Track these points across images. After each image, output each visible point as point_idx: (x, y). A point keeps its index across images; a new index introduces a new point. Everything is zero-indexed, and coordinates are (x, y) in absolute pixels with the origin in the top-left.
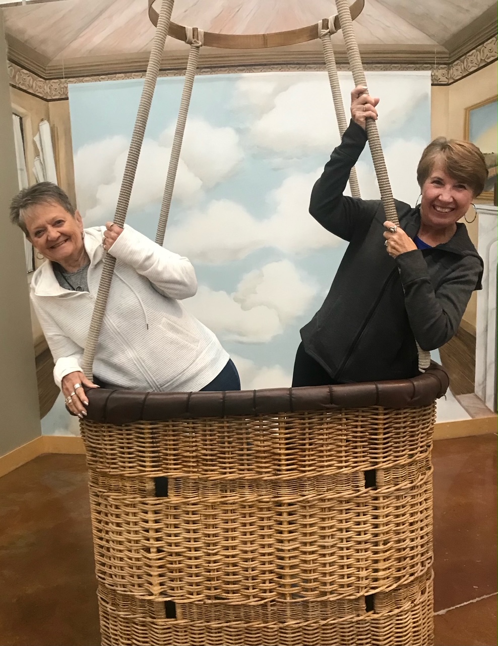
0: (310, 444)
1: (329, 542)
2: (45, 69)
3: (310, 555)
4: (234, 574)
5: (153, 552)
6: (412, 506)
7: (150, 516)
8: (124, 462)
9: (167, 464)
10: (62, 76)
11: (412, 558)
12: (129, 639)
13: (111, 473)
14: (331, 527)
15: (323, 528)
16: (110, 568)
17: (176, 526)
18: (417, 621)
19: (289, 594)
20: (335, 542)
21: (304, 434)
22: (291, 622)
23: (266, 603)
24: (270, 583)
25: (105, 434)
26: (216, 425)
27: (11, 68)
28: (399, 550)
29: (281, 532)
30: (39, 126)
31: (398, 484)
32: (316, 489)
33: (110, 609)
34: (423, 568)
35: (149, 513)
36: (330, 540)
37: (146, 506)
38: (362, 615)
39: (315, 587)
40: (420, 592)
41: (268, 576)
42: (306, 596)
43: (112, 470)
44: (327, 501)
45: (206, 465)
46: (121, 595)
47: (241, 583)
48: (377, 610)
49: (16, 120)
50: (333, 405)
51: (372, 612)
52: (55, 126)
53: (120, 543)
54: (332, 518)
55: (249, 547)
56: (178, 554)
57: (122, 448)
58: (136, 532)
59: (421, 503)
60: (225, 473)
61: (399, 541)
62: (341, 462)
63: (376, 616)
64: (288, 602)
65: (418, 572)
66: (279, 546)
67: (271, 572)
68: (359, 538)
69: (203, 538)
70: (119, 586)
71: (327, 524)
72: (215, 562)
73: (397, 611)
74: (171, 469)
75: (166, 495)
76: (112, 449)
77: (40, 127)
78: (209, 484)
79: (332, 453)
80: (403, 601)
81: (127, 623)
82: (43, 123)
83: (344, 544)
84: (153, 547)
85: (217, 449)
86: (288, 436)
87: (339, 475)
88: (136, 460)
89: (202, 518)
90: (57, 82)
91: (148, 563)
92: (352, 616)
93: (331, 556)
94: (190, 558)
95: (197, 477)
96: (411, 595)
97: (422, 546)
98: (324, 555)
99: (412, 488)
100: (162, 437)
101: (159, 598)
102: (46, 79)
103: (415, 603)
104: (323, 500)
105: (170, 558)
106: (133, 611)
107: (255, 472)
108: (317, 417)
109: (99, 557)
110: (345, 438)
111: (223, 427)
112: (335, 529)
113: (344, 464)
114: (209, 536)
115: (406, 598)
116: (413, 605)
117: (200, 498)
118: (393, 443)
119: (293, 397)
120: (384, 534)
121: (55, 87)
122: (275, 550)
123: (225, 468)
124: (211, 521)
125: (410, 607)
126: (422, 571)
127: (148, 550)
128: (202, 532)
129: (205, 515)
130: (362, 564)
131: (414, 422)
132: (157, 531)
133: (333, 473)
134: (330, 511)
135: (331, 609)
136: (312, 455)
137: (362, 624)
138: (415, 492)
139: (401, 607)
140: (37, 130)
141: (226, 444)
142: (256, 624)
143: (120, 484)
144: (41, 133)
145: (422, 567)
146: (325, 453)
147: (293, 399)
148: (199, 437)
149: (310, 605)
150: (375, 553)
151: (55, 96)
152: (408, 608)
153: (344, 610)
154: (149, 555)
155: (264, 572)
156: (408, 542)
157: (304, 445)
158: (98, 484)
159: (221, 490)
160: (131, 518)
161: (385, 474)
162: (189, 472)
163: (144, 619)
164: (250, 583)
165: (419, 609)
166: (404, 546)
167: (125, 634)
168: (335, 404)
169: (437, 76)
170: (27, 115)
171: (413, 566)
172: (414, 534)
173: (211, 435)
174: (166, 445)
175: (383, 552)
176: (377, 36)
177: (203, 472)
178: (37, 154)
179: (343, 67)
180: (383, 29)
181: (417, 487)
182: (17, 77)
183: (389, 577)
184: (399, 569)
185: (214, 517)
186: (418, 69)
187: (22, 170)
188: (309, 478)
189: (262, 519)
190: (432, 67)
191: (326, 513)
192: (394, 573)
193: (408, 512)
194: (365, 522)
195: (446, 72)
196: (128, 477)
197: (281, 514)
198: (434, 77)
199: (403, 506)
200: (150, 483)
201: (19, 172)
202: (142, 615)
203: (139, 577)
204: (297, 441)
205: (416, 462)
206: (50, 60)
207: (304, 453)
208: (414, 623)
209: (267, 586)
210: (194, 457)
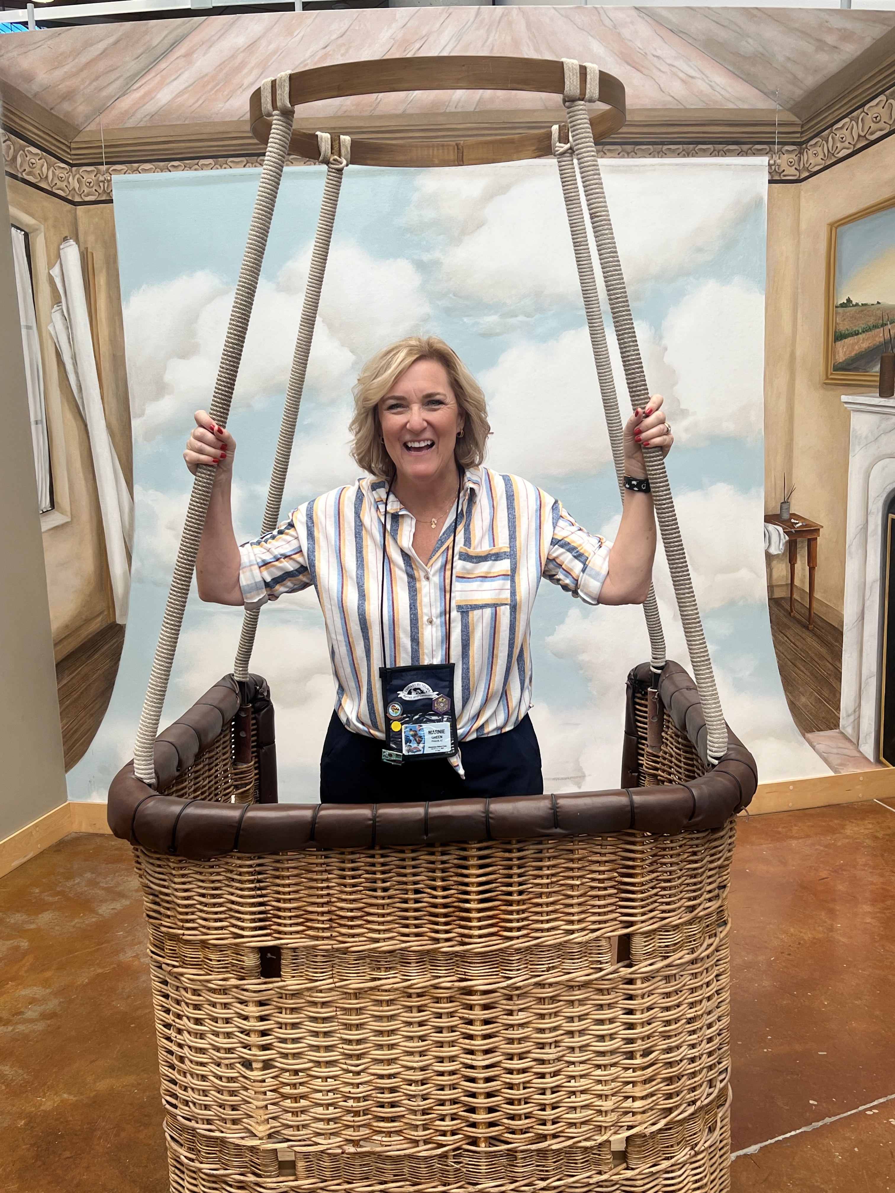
0: (520, 893)
2: (69, 147)
3: (518, 1074)
4: (393, 1105)
5: (256, 1069)
6: (693, 990)
7: (252, 1010)
9: (279, 925)
10: (100, 161)
11: (694, 1074)
13: (185, 937)
14: (555, 1029)
15: (542, 1031)
16: (186, 1090)
17: (295, 1026)
18: (700, 1180)
19: (485, 1138)
20: (561, 1054)
21: (510, 876)
22: (487, 1184)
23: (446, 1152)
24: (453, 1119)
25: (174, 872)
26: (362, 860)
27: (8, 143)
28: (670, 1064)
29: (471, 1037)
30: (59, 249)
31: (668, 957)
32: (530, 967)
33: (186, 1157)
34: (712, 1090)
35: (250, 1004)
36: (553, 1050)
37: (245, 993)
38: (606, 1173)
39: (526, 1126)
40: (707, 1130)
41: (448, 1109)
42: (512, 1141)
43: (186, 932)
44: (547, 986)
45: (346, 926)
46: (202, 1135)
47: (404, 1120)
48: (632, 1163)
49: (18, 237)
50: (558, 830)
51: (624, 1165)
52: (89, 251)
53: (202, 1051)
54: (556, 1014)
55: (417, 1061)
56: (298, 1072)
57: (203, 895)
58: (228, 1035)
59: (708, 984)
60: (377, 941)
61: (669, 1050)
62: (571, 922)
63: (629, 1174)
64: (483, 1151)
65: (702, 1099)
66: (468, 1059)
67: (454, 1102)
68: (602, 1046)
69: (340, 1046)
70: (200, 1121)
71: (550, 1023)
72: (361, 1085)
73: (665, 1164)
74: (286, 933)
77: (61, 252)
78: (351, 957)
79: (558, 907)
80: (677, 1147)
81: (214, 1182)
82: (68, 244)
83: (577, 1057)
84: (256, 1061)
85: (363, 901)
86: (483, 879)
87: (568, 945)
88: (228, 916)
89: (338, 1013)
90: (92, 171)
91: (249, 1087)
92: (588, 1174)
93: (554, 1076)
94: (319, 1079)
95: (330, 947)
96: (691, 1136)
97: (710, 1054)
98: (542, 1076)
99: (693, 962)
100: (271, 880)
101: (268, 1143)
102: (72, 165)
103: (696, 1149)
104: (540, 985)
105: (284, 1079)
106: (223, 1163)
107: (427, 938)
108: (531, 847)
109: (167, 1068)
111: (373, 865)
112: (561, 1032)
113: (576, 927)
114: (349, 1042)
115: (681, 1141)
116: (693, 1152)
117: (336, 980)
118: (659, 890)
119: (492, 818)
120: (643, 1039)
121: (89, 180)
122: (461, 1066)
124: (354, 1019)
125: (688, 1156)
126: (709, 1095)
127: (248, 1064)
128: (339, 1035)
129: (344, 1009)
130: (607, 1089)
131: (694, 853)
132: (264, 1033)
133: (558, 941)
134: (552, 1003)
135: (555, 1162)
136: (524, 911)
137: (607, 1187)
138: (697, 968)
139: (672, 1157)
140: (56, 257)
143: (200, 955)
144: (63, 262)
145: (710, 1088)
146: (545, 908)
147: (491, 821)
148: (333, 881)
149: (520, 1155)
150: (629, 1070)
151: (88, 195)
152: (685, 1158)
153: (576, 1163)
154: (248, 1073)
155: (442, 1103)
156: (684, 1051)
157: (510, 894)
158: (164, 951)
159: (370, 968)
160: (219, 1012)
161: (645, 942)
162: (316, 938)
163: (242, 1178)
164: (419, 1119)
165: (703, 1158)
166: (678, 1058)
168: (561, 828)
169: (779, 166)
170: (37, 230)
171: (694, 1089)
172: (695, 1036)
173: (353, 877)
174: (278, 893)
175: (644, 1068)
176: (672, 94)
177: (340, 938)
178: (56, 300)
179: (609, 150)
180: (683, 81)
181: (702, 959)
182: (19, 160)
183: (651, 1109)
184: (669, 1096)
185: (359, 1011)
186: (745, 154)
187: (28, 328)
188: (518, 951)
189: (439, 1016)
190: (770, 150)
191: (546, 1007)
192: (662, 1102)
193: (686, 1001)
194: (611, 1021)
195: (796, 158)
196: (215, 945)
197: (471, 1007)
198: (773, 167)
199: (676, 992)
200: (251, 955)
201: (24, 332)
202: (238, 1170)
203: (234, 1108)
204: (498, 887)
205: (701, 918)
206: (78, 131)
207: (510, 908)
208: (696, 1181)
209: (448, 1124)
210: (324, 914)
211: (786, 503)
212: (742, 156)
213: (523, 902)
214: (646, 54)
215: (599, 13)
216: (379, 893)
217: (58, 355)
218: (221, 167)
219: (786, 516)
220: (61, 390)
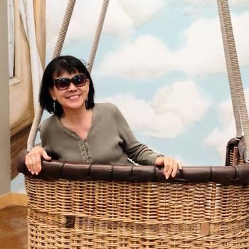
0: (166, 203)
8: (49, 204)
9: (75, 208)
21: (163, 196)
31: (224, 235)
32: (168, 232)
43: (41, 209)
44: (175, 240)
74: (77, 211)
75: (73, 227)
76: (42, 196)
79: (181, 210)
86: (153, 196)
87: (184, 225)
88: (56, 203)
99: (235, 238)
100: (73, 191)
107: (130, 218)
108: (172, 185)
110: (189, 201)
117: (95, 231)
123: (111, 214)
133: (180, 223)
136: (167, 210)
141: (113, 199)
143: (46, 218)
148: (96, 193)
159: (108, 228)
160: (51, 240)
161: (215, 227)
162: (88, 214)
168: (184, 179)
173: (104, 192)
174: (75, 196)
177: (97, 215)
181: (238, 238)
196: (51, 214)
197: (145, 246)
200: (64, 219)
201: (8, 8)
207: (162, 209)
210: (92, 205)
213: (168, 207)
217: (21, 17)
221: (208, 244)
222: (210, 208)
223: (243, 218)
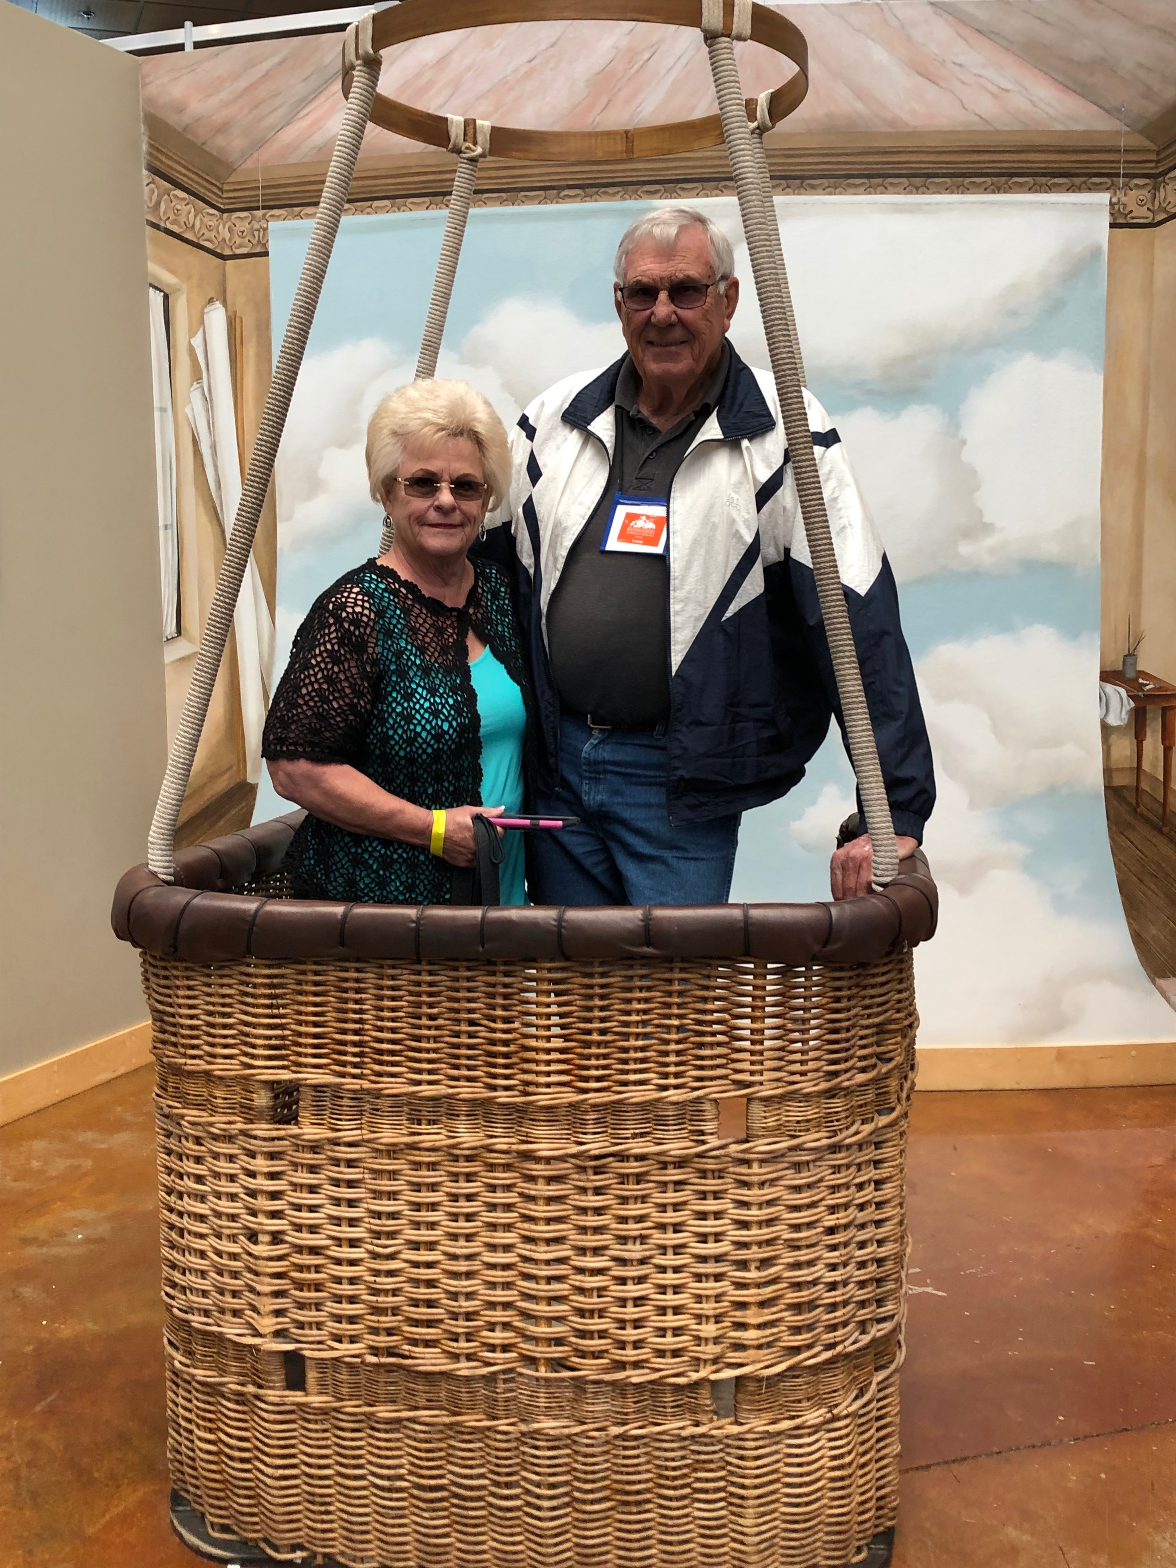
0: (603, 1032)
1: (635, 1251)
2: (221, 189)
3: (591, 1276)
4: (430, 1304)
5: (262, 1243)
6: (835, 1189)
7: (261, 1164)
8: (212, 1045)
9: (299, 1054)
10: (256, 205)
11: (833, 1307)
12: (211, 1431)
13: (187, 1068)
14: (641, 1219)
15: (624, 1220)
16: (184, 1274)
17: (313, 1189)
18: (842, 1456)
19: (546, 1359)
20: (648, 1253)
21: (590, 1009)
22: (546, 1424)
23: (495, 1373)
24: (505, 1331)
25: (178, 983)
26: (405, 978)
27: (152, 186)
28: (797, 1286)
29: (531, 1220)
30: (202, 314)
31: (797, 1137)
32: (610, 1131)
33: (181, 1363)
35: (259, 1156)
36: (638, 1247)
37: (253, 1141)
38: (705, 1424)
39: (599, 1348)
40: (854, 1390)
41: (499, 1316)
42: (581, 1367)
43: (189, 1061)
44: (630, 1159)
45: (381, 1063)
46: (199, 1331)
47: (443, 1326)
48: (742, 1416)
49: (156, 299)
50: (652, 952)
51: (730, 1419)
52: (238, 314)
53: (202, 1218)
54: (644, 1199)
55: (461, 1248)
56: (314, 1251)
57: (211, 1014)
58: (233, 1197)
59: (859, 1187)
60: (419, 1083)
61: (797, 1266)
62: (666, 1076)
63: (735, 1429)
64: (542, 1378)
65: (846, 1343)
66: (526, 1250)
67: (507, 1306)
68: (704, 1249)
69: (367, 1220)
70: (197, 1313)
71: (634, 1209)
72: (390, 1273)
73: (787, 1425)
74: (306, 1066)
75: (292, 1119)
76: (192, 1017)
77: (206, 316)
78: (384, 1103)
79: (648, 1054)
80: (805, 1404)
81: (208, 1394)
82: (213, 307)
83: (670, 1260)
84: (263, 1232)
85: (404, 1031)
86: (555, 1010)
87: (659, 1105)
88: (238, 1041)
89: (366, 1176)
90: (246, 218)
91: (253, 1267)
92: (681, 1424)
93: (639, 1283)
94: (338, 1262)
95: (358, 1087)
96: (830, 1393)
97: (862, 1284)
98: (623, 1281)
99: (834, 1149)
100: (292, 996)
101: (271, 1342)
102: (223, 211)
103: (835, 1411)
104: (622, 1157)
105: (297, 1259)
106: (220, 1369)
107: (482, 1085)
108: (618, 973)
109: (166, 1248)
110: (676, 1022)
111: (418, 984)
112: (649, 1224)
113: (672, 1081)
114: (378, 1215)
115: (812, 1398)
116: (829, 1415)
117: (364, 1132)
120: (760, 1244)
121: (242, 229)
122: (518, 1259)
123: (419, 1071)
124: (385, 1185)
125: (821, 1419)
126: (857, 1341)
127: (253, 1237)
128: (365, 1205)
129: (373, 1171)
130: (708, 1308)
131: (838, 1000)
132: (275, 1196)
133: (647, 1098)
134: (638, 1183)
135: (635, 1403)
136: (605, 1057)
137: (706, 1445)
138: (840, 1158)
139: (799, 1417)
140: (200, 322)
142: (471, 1420)
143: (205, 1092)
144: (207, 329)
145: (861, 1331)
146: (633, 1055)
147: (563, 931)
148: (368, 1002)
149: (591, 1388)
150: (741, 1285)
151: (240, 246)
152: (819, 1421)
153: (664, 1407)
154: (255, 1249)
155: (492, 1305)
156: (819, 1270)
157: (589, 1032)
158: (166, 1090)
159: (408, 1119)
160: (223, 1166)
161: (765, 1112)
162: (343, 1075)
163: (239, 1388)
164: (461, 1326)
165: (846, 1426)
166: (810, 1278)
167: (204, 1419)
168: (657, 948)
169: (1125, 205)
170: (179, 290)
171: (833, 1328)
172: (836, 1253)
173: (393, 999)
174: (300, 1013)
175: (759, 1286)
176: (978, 112)
177: (373, 1078)
178: (197, 375)
179: (891, 184)
180: (994, 95)
181: (849, 1147)
182: (163, 206)
183: (769, 1345)
184: (797, 1330)
185: (393, 1175)
186: (1077, 189)
187: (163, 410)
188: (595, 1107)
189: (493, 1188)
190: (1113, 184)
191: (631, 1187)
192: (786, 1338)
193: (824, 1203)
194: (718, 1215)
195: (1149, 195)
196: (221, 1078)
197: (532, 1179)
198: (1117, 207)
199: (809, 1186)
200: (262, 1092)
201: (157, 415)
202: (234, 1379)
203: (235, 1294)
204: (574, 1023)
205: (848, 1092)
206: (231, 169)
207: (587, 1051)
208: (834, 1458)
209: (499, 1336)
210: (355, 1044)
211: (1131, 656)
212: (1073, 192)
213: (606, 1044)
214: (944, 61)
215: (882, 10)
216: (425, 1021)
217: (195, 443)
218: (399, 209)
219: (1130, 674)
220: (196, 488)
221: (743, 1170)
222: (747, 1044)
223: (861, 1078)
